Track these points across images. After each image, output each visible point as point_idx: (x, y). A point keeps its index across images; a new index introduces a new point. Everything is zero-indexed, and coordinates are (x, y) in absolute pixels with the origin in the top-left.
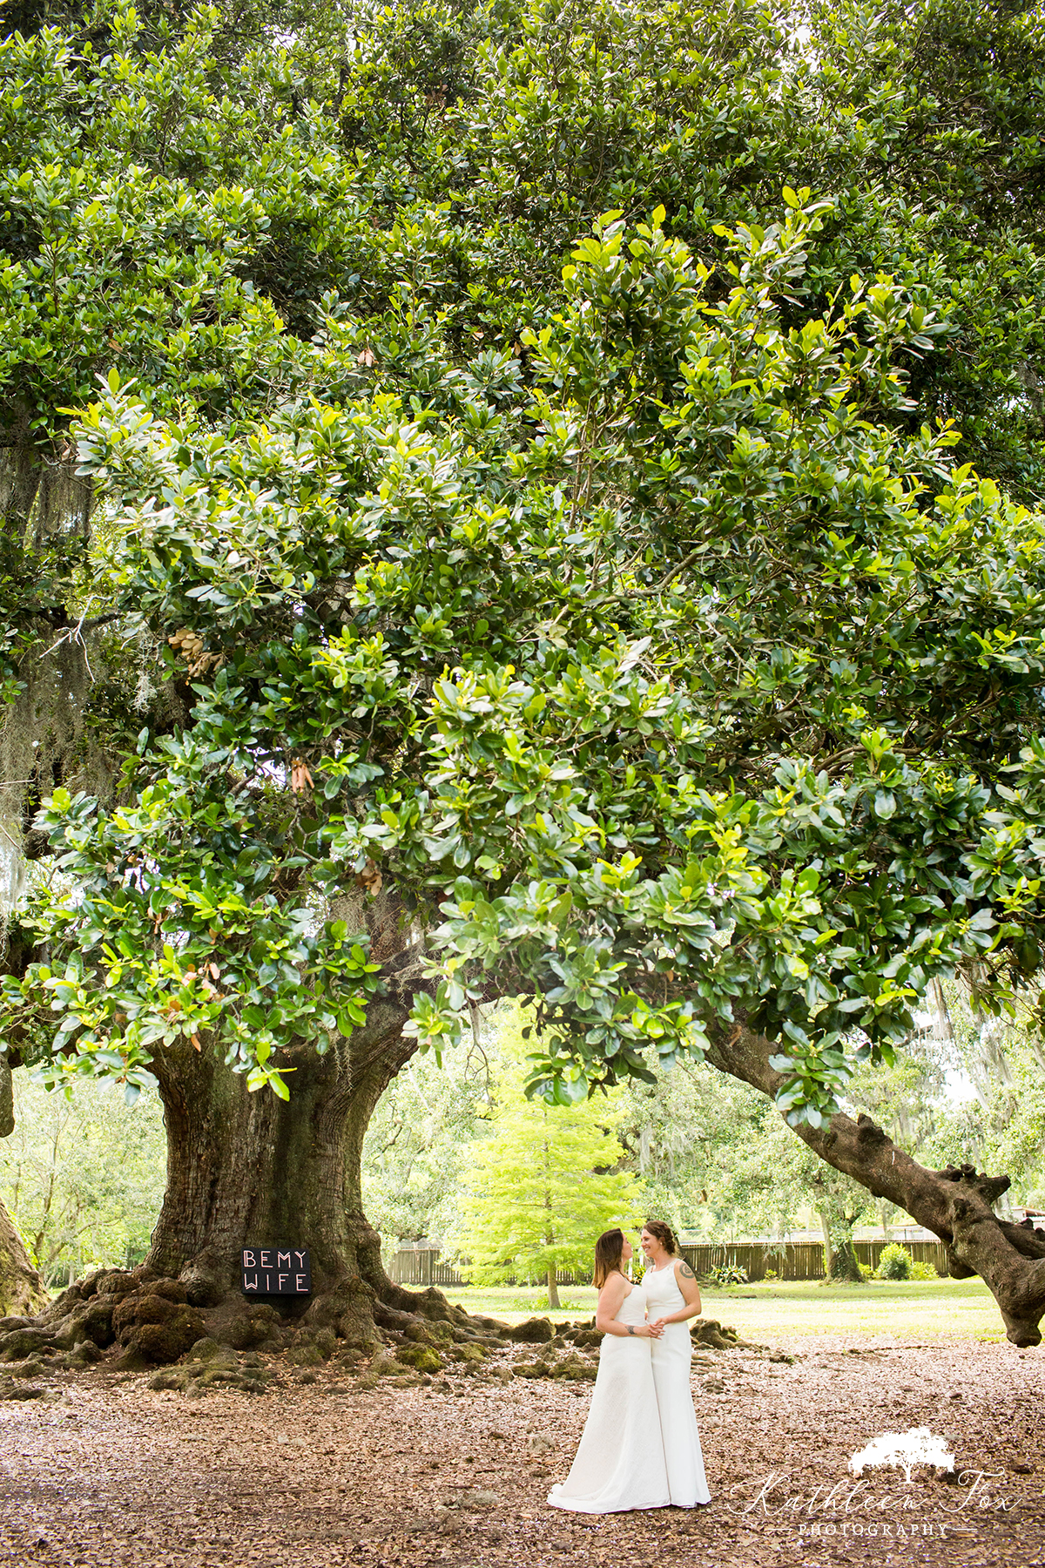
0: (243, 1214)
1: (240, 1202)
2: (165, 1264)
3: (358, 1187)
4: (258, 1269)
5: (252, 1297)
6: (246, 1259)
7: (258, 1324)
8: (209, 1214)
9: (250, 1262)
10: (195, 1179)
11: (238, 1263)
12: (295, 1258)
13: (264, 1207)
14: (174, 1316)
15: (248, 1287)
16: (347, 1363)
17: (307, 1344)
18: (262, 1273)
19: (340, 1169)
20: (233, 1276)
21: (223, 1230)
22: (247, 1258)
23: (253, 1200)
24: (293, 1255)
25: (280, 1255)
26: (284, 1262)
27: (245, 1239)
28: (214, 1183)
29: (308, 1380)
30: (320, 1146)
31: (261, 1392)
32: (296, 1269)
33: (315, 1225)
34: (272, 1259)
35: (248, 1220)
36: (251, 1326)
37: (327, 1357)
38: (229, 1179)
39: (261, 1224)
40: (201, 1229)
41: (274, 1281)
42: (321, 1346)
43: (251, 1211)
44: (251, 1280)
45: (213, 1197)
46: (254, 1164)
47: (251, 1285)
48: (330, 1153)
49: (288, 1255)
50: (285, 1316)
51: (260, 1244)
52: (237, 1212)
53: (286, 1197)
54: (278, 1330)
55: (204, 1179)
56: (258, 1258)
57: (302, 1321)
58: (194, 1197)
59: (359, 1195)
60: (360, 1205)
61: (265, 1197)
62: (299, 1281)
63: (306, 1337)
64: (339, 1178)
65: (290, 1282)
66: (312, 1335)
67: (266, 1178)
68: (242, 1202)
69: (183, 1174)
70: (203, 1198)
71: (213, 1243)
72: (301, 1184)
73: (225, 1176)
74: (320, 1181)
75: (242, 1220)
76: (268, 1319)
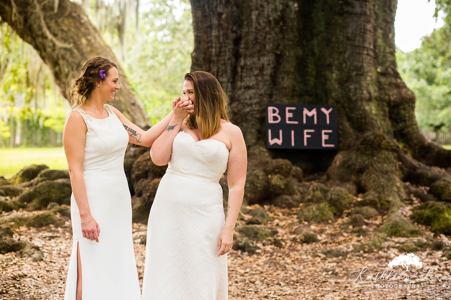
0: (268, 71)
1: (265, 60)
4: (283, 125)
5: (276, 152)
6: (271, 115)
7: (276, 180)
8: (234, 72)
9: (275, 118)
10: (218, 37)
11: (263, 119)
12: (321, 115)
13: (289, 66)
15: (272, 142)
16: (355, 222)
17: (318, 201)
18: (287, 129)
21: (248, 88)
22: (272, 114)
23: (279, 58)
24: (319, 112)
25: (306, 112)
26: (310, 119)
27: (271, 96)
28: (237, 41)
29: (309, 240)
30: (347, 4)
31: (252, 252)
32: (322, 125)
33: (344, 82)
34: (298, 115)
35: (273, 77)
36: (268, 182)
37: (338, 214)
38: (251, 37)
39: (286, 82)
41: (299, 137)
42: (333, 203)
43: (276, 69)
44: (275, 135)
45: (237, 55)
47: (276, 141)
48: (358, 10)
49: (314, 112)
50: (306, 172)
51: (285, 101)
52: (262, 69)
53: (313, 54)
54: (295, 185)
55: (226, 36)
56: (282, 114)
57: (324, 177)
58: (218, 55)
59: (393, 53)
60: (394, 63)
61: (290, 54)
62: (324, 137)
63: (318, 194)
64: (369, 37)
65: (316, 137)
66: (325, 192)
67: (290, 36)
68: (267, 60)
69: (206, 32)
70: (228, 55)
71: (239, 100)
72: (328, 41)
73: (248, 33)
74: (348, 39)
75: (267, 78)
76: (286, 174)
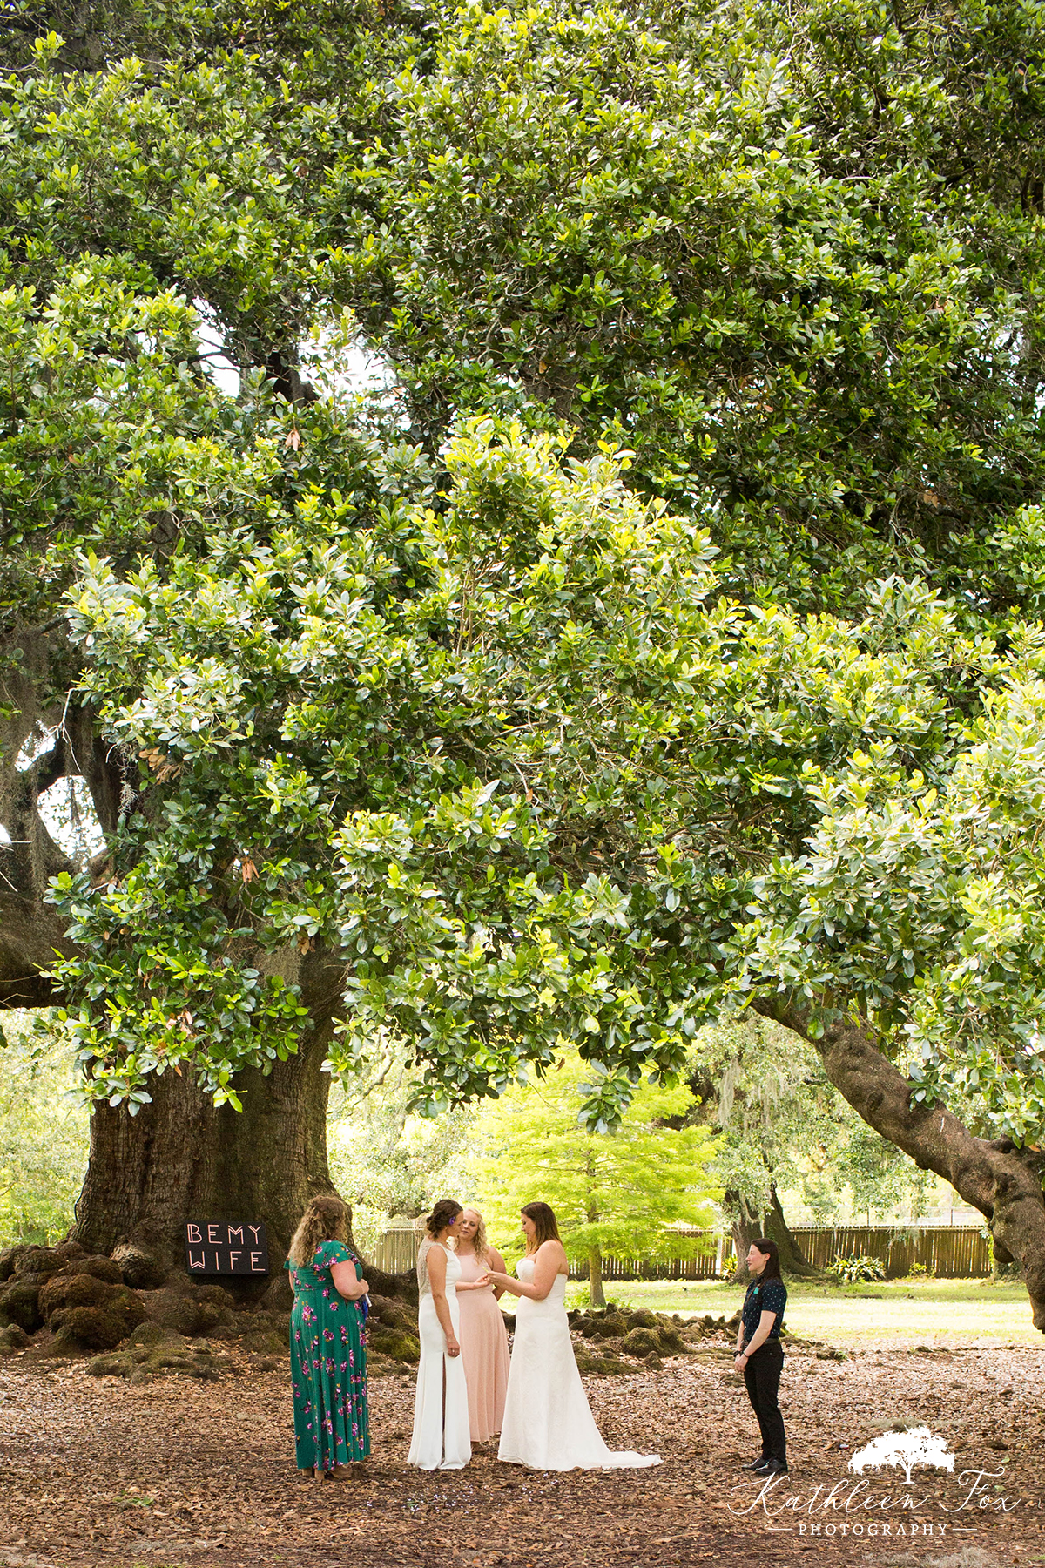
0: (185, 1181)
1: (181, 1167)
2: (95, 1240)
3: (323, 1150)
4: (205, 1245)
5: (199, 1277)
6: (191, 1234)
7: (209, 1308)
8: (144, 1181)
9: (196, 1238)
10: (127, 1139)
11: (181, 1238)
12: (247, 1232)
13: (209, 1175)
14: (110, 1297)
15: (193, 1266)
17: (266, 1330)
18: (210, 1250)
19: (300, 1128)
20: (176, 1253)
21: (162, 1201)
22: (192, 1232)
23: (197, 1165)
24: (246, 1231)
25: (231, 1229)
26: (236, 1238)
27: (188, 1211)
28: (148, 1145)
29: (268, 1367)
30: (275, 1100)
31: (215, 1379)
32: (249, 1246)
33: (273, 1193)
34: (222, 1233)
35: (191, 1188)
36: (201, 1310)
38: (166, 1140)
39: (207, 1194)
40: (135, 1200)
41: (225, 1260)
43: (193, 1178)
44: (197, 1258)
45: (147, 1162)
46: (196, 1122)
47: (198, 1264)
48: (288, 1108)
49: (240, 1230)
50: (239, 1300)
51: (206, 1216)
52: (177, 1179)
53: (236, 1160)
54: (231, 1315)
55: (136, 1137)
56: (204, 1232)
57: (259, 1306)
58: (126, 1161)
59: (324, 1159)
60: (326, 1171)
61: (211, 1161)
62: (253, 1260)
63: (265, 1322)
64: (300, 1139)
65: (244, 1259)
66: (272, 1320)
67: (211, 1139)
68: (183, 1167)
69: (112, 1134)
70: (136, 1162)
71: (150, 1216)
72: (253, 1145)
73: (162, 1136)
74: (276, 1143)
75: (184, 1189)
76: (219, 1302)
